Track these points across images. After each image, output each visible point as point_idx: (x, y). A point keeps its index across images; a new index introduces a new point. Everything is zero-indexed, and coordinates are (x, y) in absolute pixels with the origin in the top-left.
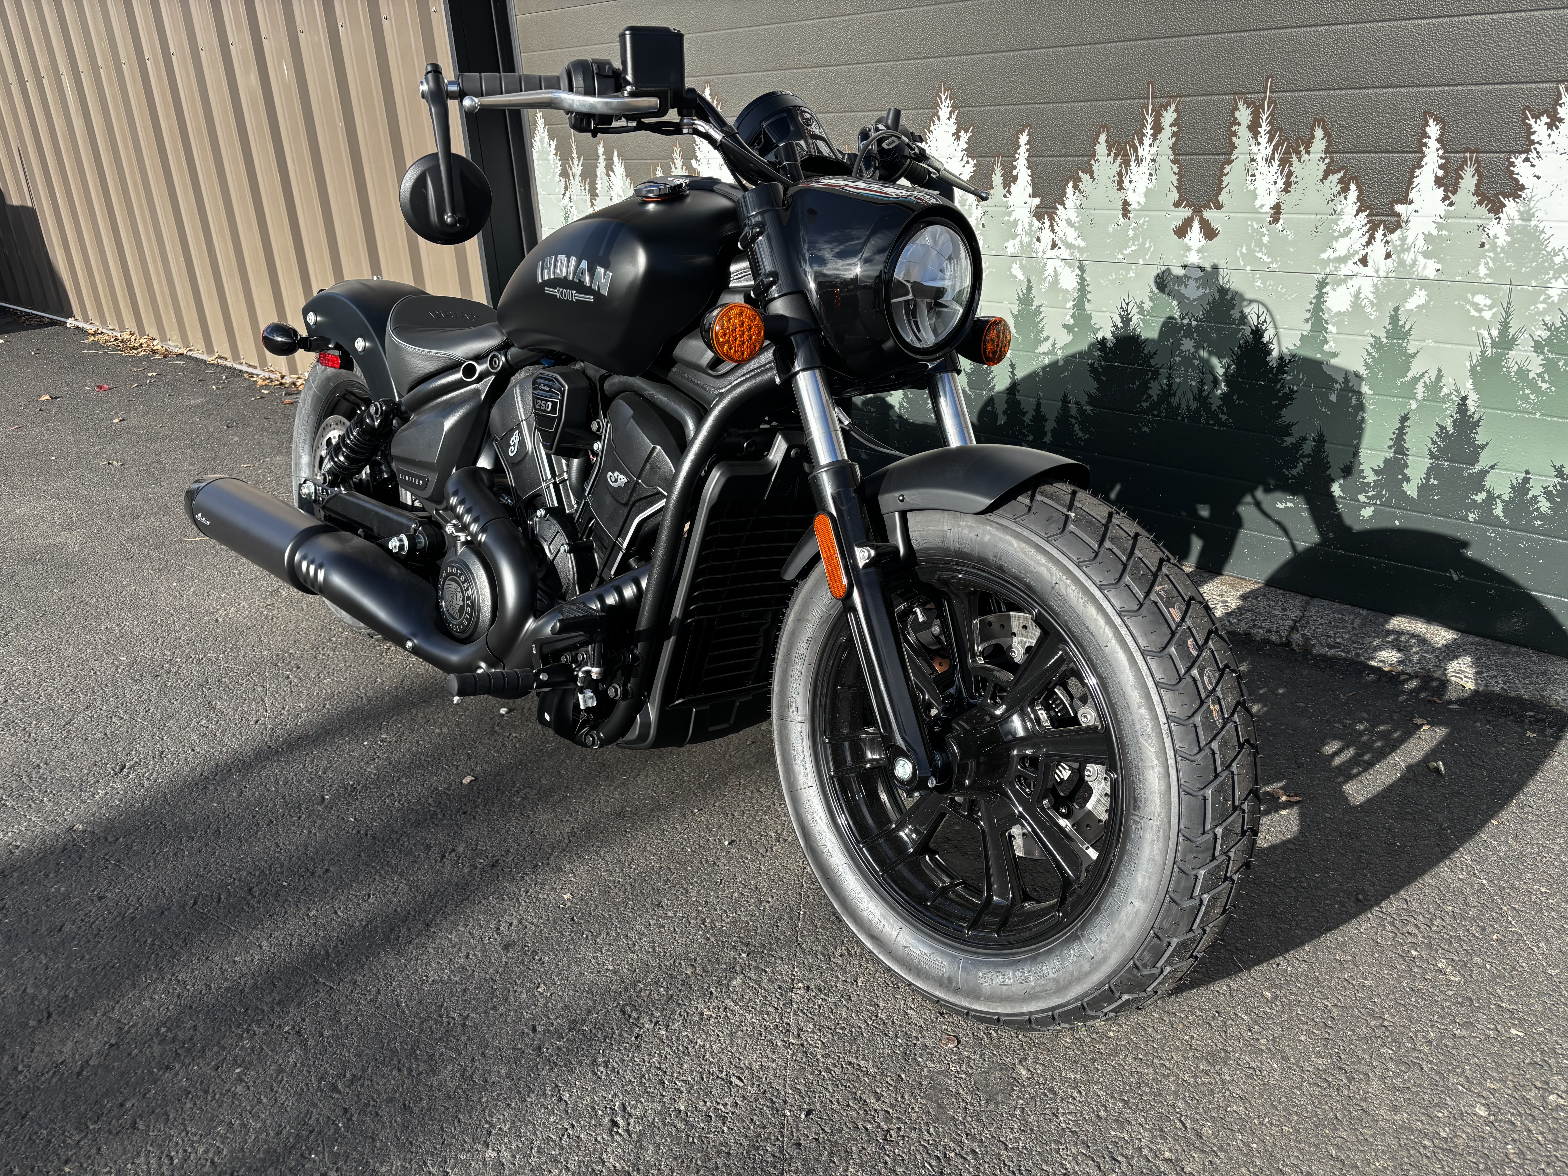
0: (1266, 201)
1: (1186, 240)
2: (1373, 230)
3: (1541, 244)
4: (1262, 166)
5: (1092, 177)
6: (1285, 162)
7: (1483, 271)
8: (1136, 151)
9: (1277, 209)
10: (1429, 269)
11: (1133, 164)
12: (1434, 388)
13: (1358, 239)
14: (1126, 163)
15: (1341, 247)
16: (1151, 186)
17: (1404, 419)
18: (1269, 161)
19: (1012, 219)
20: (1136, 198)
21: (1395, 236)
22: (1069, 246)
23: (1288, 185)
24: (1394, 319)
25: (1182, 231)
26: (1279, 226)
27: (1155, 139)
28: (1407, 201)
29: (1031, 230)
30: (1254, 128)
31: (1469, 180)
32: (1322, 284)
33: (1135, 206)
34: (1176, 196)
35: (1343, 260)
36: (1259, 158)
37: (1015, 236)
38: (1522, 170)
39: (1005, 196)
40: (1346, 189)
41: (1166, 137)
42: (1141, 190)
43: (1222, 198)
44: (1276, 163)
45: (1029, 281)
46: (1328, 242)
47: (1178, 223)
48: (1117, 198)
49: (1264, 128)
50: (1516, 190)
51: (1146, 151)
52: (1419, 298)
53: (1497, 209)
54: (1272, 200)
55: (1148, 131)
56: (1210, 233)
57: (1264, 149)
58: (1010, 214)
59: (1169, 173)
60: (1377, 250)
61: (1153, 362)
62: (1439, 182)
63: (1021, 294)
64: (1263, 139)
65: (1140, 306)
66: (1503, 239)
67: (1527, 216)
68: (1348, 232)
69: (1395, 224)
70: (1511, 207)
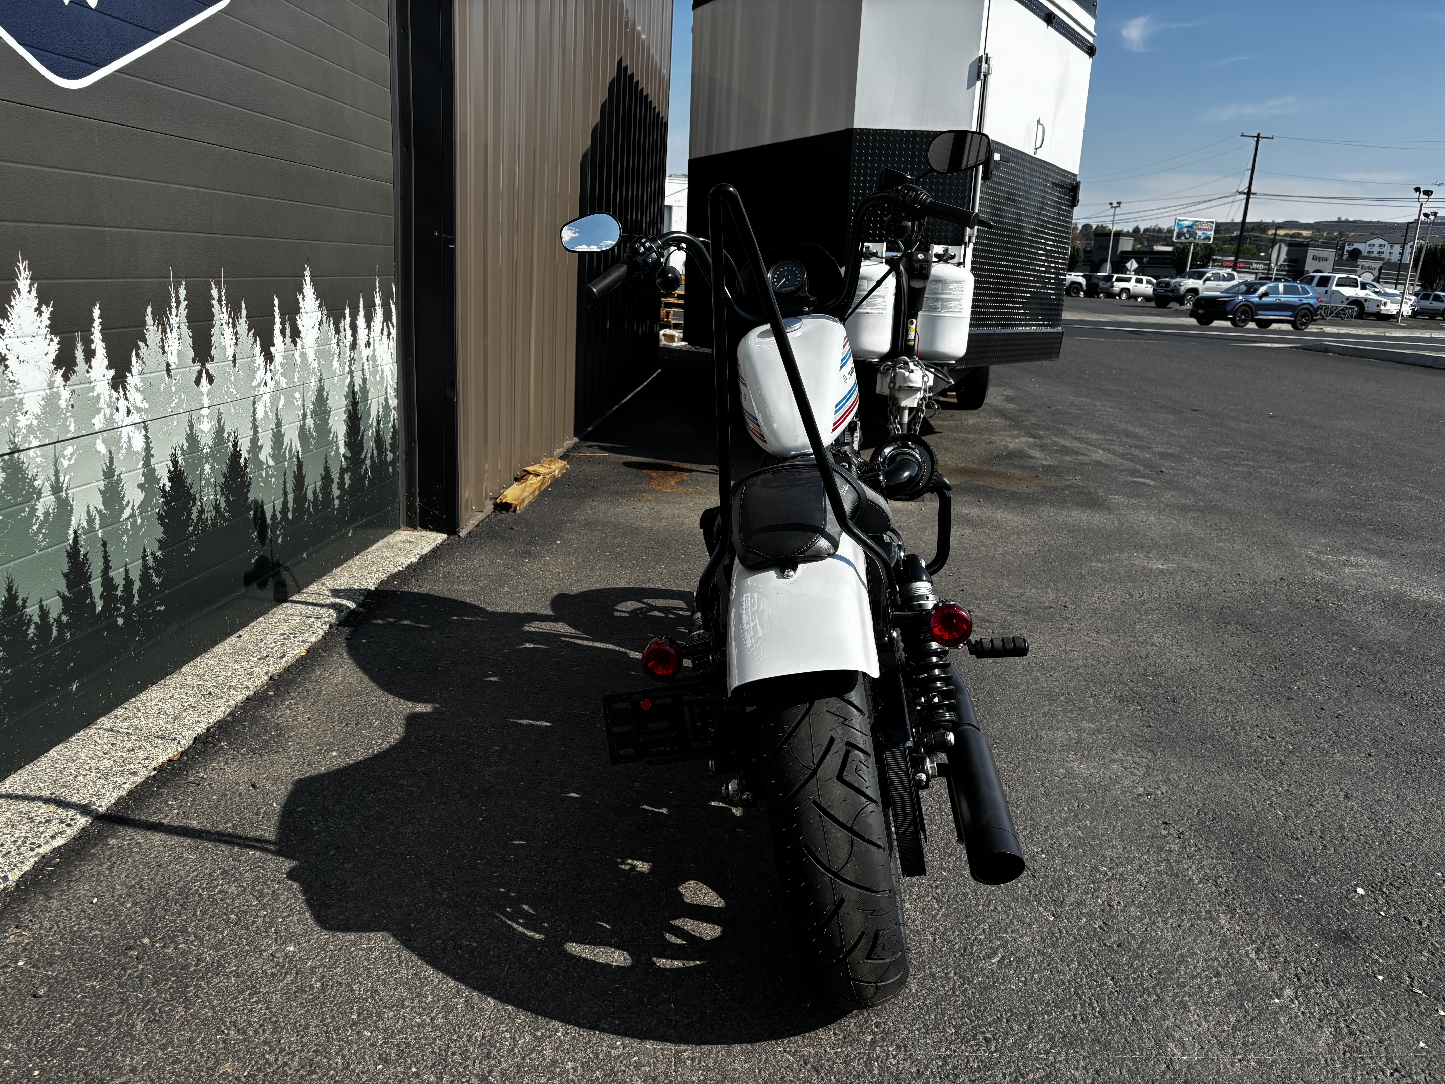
0: (230, 350)
1: (201, 387)
2: (266, 365)
3: (306, 361)
4: (225, 328)
5: (147, 345)
6: (234, 325)
7: (296, 379)
8: (169, 321)
9: (234, 357)
10: (283, 383)
11: (168, 331)
12: (290, 451)
13: (263, 370)
14: (164, 331)
15: (259, 377)
16: (180, 348)
17: (285, 474)
18: (228, 324)
19: (95, 394)
20: (171, 358)
21: (272, 366)
22: (138, 410)
23: (237, 339)
25: (198, 380)
26: (236, 369)
27: (178, 311)
28: (273, 345)
29: (110, 401)
30: (220, 301)
32: (254, 402)
33: (173, 366)
34: (192, 354)
36: (224, 322)
37: (99, 411)
38: (300, 323)
39: (88, 372)
40: (255, 341)
41: (183, 309)
42: (175, 352)
43: (213, 352)
44: (231, 325)
45: (110, 453)
46: (254, 374)
47: (195, 375)
48: (162, 359)
49: (224, 302)
50: (299, 333)
51: (176, 320)
52: (282, 401)
53: (296, 344)
55: (174, 304)
56: (211, 380)
57: (225, 315)
58: (93, 389)
59: (187, 337)
60: (268, 376)
61: (192, 491)
62: (280, 332)
63: (105, 468)
64: (224, 308)
65: (182, 449)
66: (297, 360)
67: (302, 345)
68: (260, 366)
69: (271, 359)
70: (299, 342)
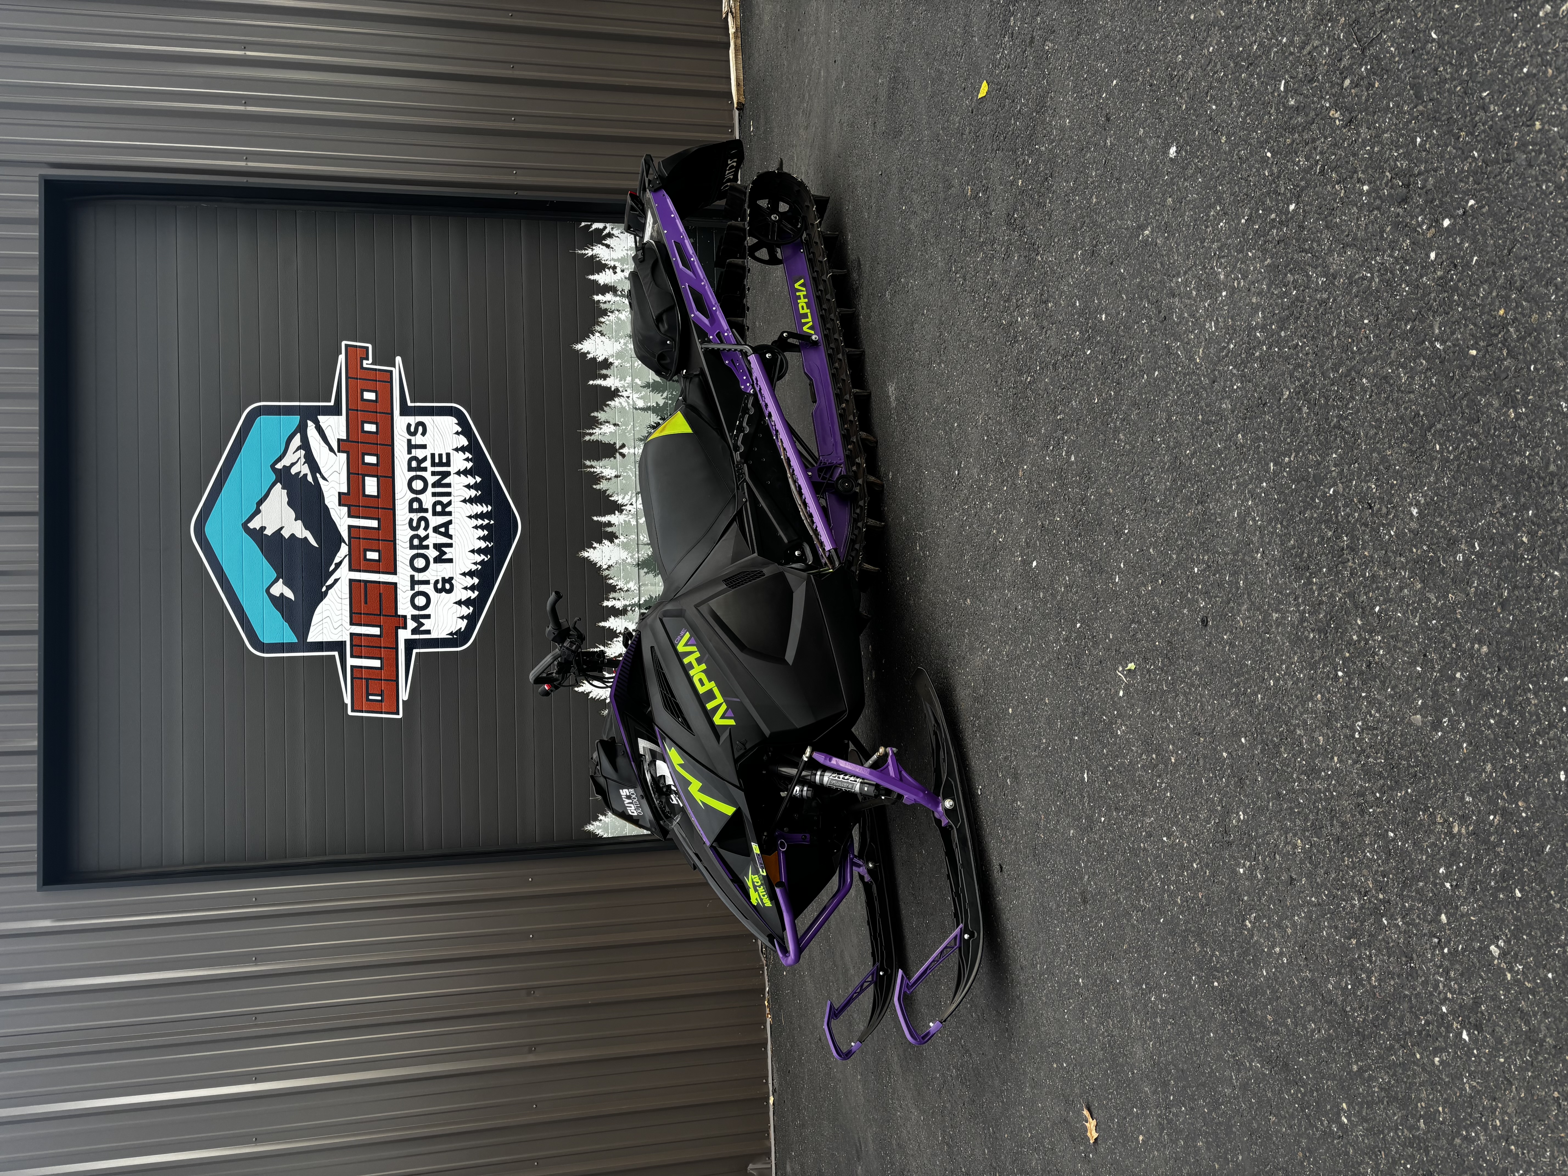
0: (612, 428)
1: (625, 453)
2: (620, 396)
3: (620, 352)
4: (602, 431)
5: (608, 490)
6: (600, 424)
7: (626, 364)
8: (599, 474)
9: (615, 425)
10: (629, 379)
11: (602, 475)
13: (622, 400)
14: (602, 477)
15: (625, 404)
16: (609, 467)
18: (601, 429)
19: (624, 522)
20: (613, 473)
21: (621, 389)
22: (631, 498)
23: (607, 422)
24: (644, 387)
25: (623, 455)
26: (620, 423)
27: (595, 467)
28: (610, 388)
29: (627, 514)
30: (591, 434)
31: (604, 372)
32: (636, 409)
33: (616, 472)
34: (613, 459)
35: (628, 403)
36: (600, 432)
37: (629, 521)
38: (600, 359)
39: (616, 525)
40: (608, 405)
41: (594, 463)
42: (611, 471)
43: (612, 442)
44: (601, 426)
46: (623, 408)
47: (621, 457)
48: (614, 480)
49: (591, 431)
50: (606, 360)
51: (598, 470)
52: (637, 381)
53: (611, 364)
54: (612, 427)
55: (592, 470)
56: (623, 446)
57: (597, 431)
58: (622, 523)
59: (605, 462)
60: (625, 394)
62: (605, 379)
64: (594, 431)
66: (619, 361)
67: (613, 356)
68: (620, 403)
69: (617, 390)
70: (611, 360)
